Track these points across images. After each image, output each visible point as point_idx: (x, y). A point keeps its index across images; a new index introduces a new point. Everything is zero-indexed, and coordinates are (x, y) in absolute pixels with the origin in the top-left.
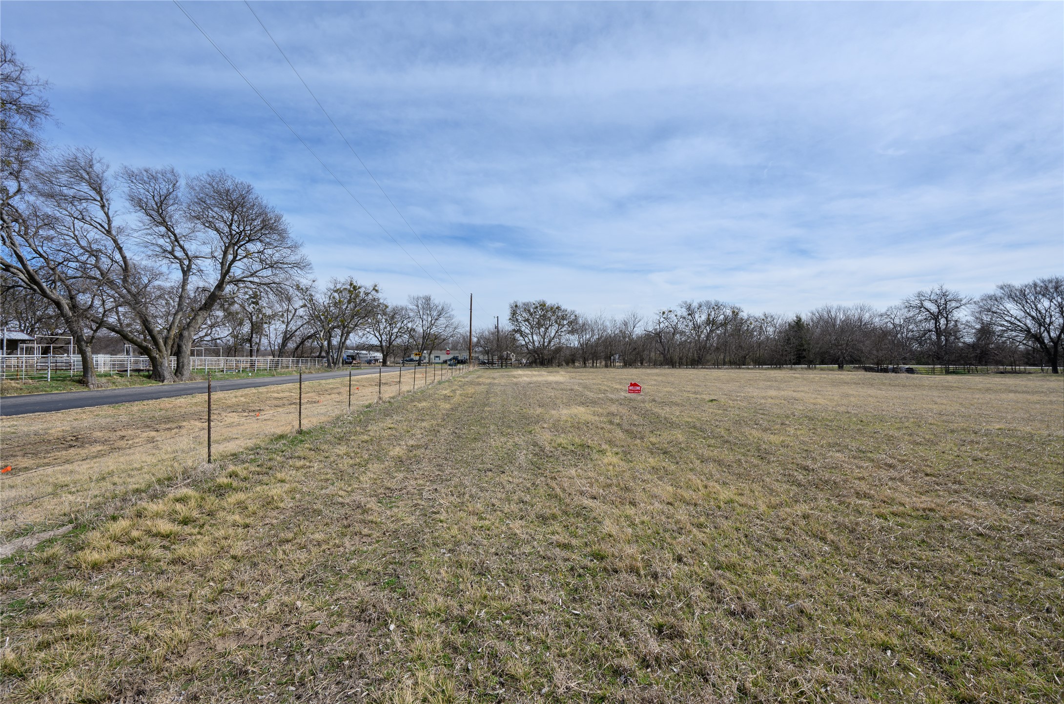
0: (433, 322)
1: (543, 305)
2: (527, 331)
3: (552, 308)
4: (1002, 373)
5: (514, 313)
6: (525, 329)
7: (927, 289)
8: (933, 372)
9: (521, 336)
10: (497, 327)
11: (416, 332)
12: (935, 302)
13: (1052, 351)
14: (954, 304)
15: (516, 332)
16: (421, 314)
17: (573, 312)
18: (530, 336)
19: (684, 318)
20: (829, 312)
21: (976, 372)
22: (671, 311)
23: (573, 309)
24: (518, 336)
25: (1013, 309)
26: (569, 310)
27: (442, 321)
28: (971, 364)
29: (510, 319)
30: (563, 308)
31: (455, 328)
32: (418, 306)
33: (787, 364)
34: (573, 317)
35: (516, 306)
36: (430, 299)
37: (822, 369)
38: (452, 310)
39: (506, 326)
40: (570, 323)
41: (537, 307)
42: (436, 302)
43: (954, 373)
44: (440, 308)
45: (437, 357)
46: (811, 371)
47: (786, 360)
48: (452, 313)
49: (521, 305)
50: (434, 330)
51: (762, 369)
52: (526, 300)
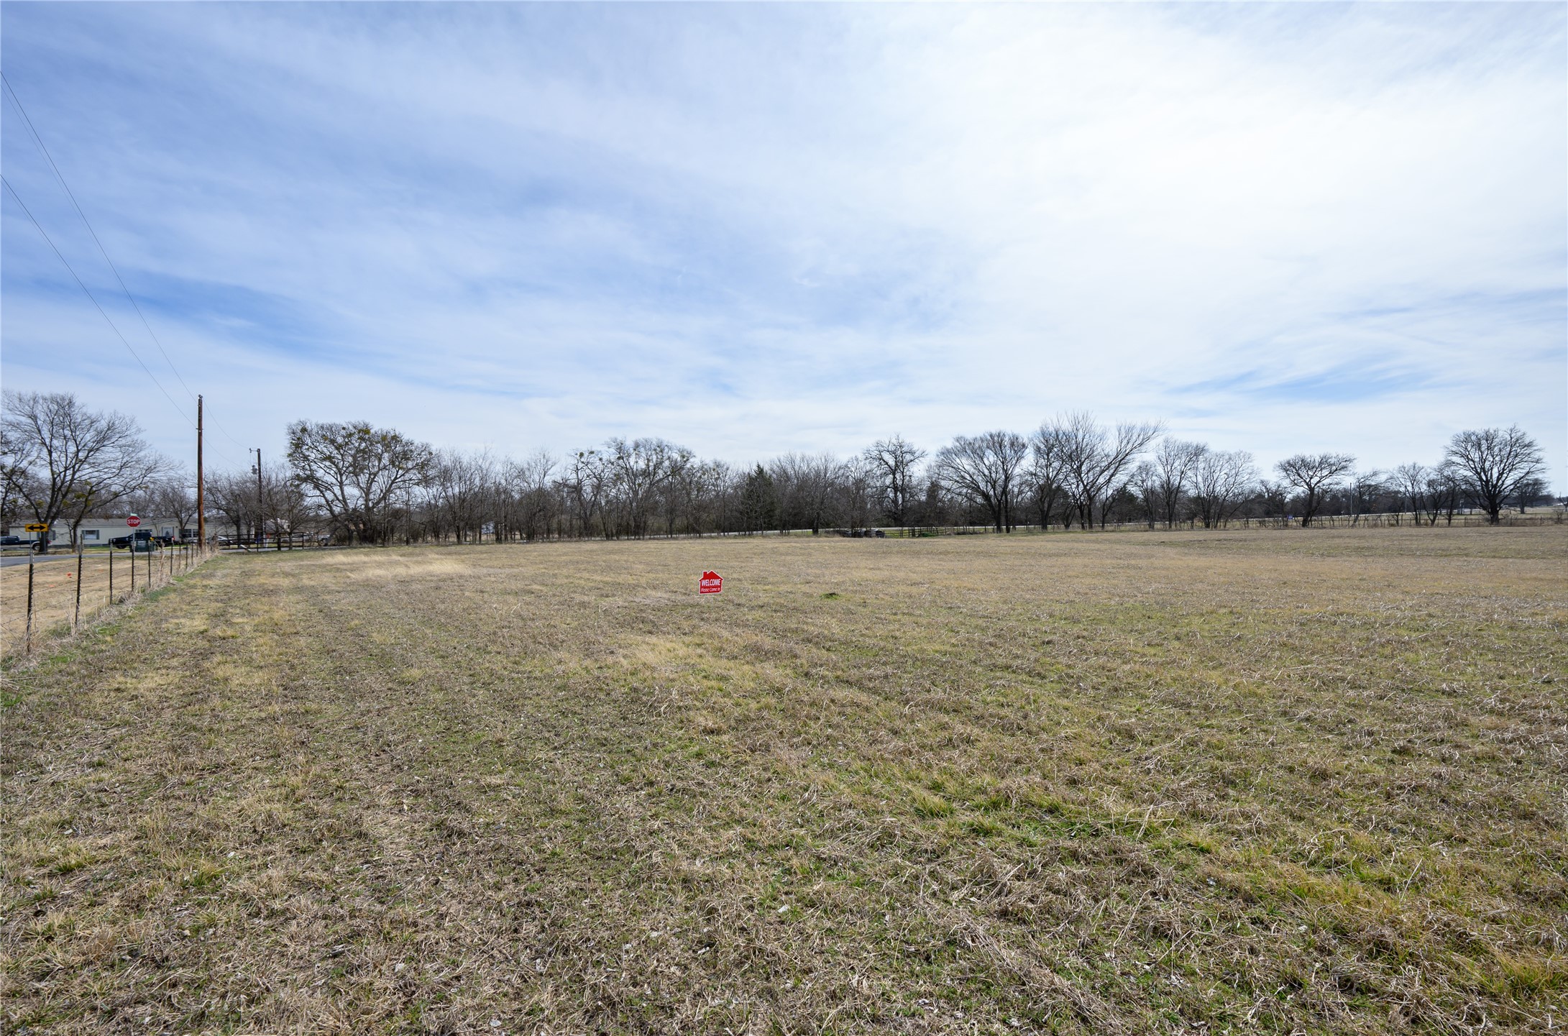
0: (82, 455)
1: (364, 432)
2: (330, 479)
3: (384, 438)
4: (959, 534)
5: (298, 445)
6: (325, 474)
7: (885, 440)
8: (901, 535)
9: (317, 487)
10: (257, 470)
11: (26, 477)
12: (893, 453)
13: (997, 509)
14: (908, 457)
15: (306, 480)
16: (46, 435)
17: (425, 448)
18: (337, 490)
19: (613, 464)
20: (792, 462)
21: (936, 534)
22: (592, 453)
23: (425, 441)
24: (307, 488)
25: (965, 463)
26: (417, 442)
27: (109, 454)
28: (932, 525)
29: (290, 455)
30: (405, 438)
31: (149, 470)
32: (34, 417)
33: (757, 530)
34: (424, 456)
35: (304, 430)
36: (71, 404)
37: (796, 535)
38: (139, 431)
39: (279, 466)
40: (422, 467)
41: (350, 435)
42: (92, 411)
43: (922, 535)
44: (103, 425)
45: (91, 532)
46: (785, 539)
47: (756, 525)
48: (141, 437)
49: (315, 430)
50: (86, 473)
51: (730, 537)
52: (326, 420)
